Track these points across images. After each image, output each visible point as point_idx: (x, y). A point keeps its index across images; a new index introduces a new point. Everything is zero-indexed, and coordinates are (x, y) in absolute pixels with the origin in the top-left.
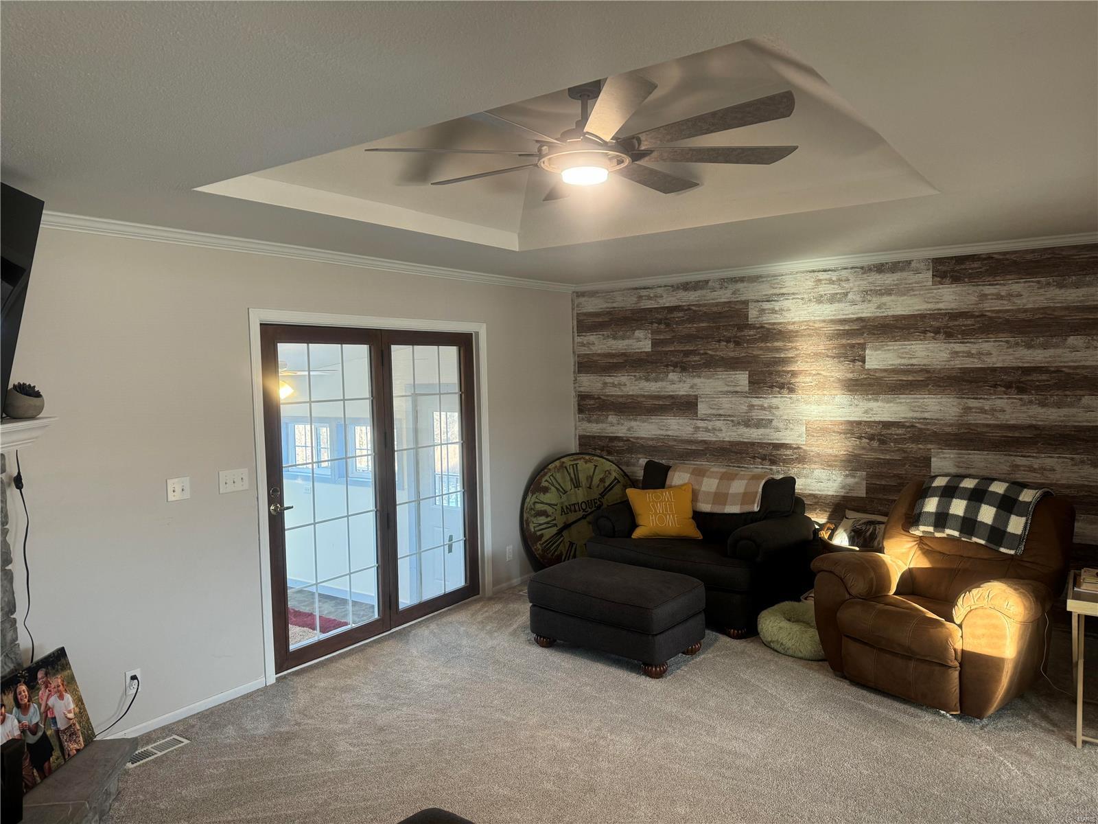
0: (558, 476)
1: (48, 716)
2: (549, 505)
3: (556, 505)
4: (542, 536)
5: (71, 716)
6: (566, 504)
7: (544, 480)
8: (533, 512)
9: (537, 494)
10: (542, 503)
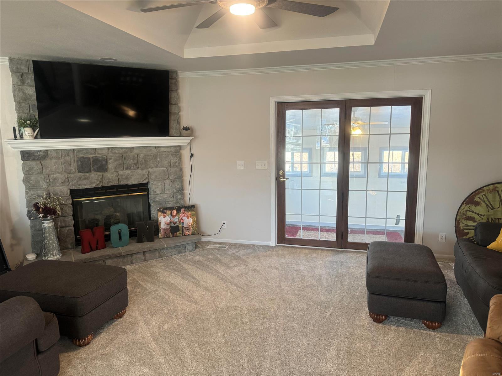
0: (490, 196)
1: (181, 221)
2: (478, 214)
3: (484, 216)
4: (468, 233)
5: (190, 224)
6: (492, 217)
7: (477, 196)
8: (464, 216)
9: (470, 205)
10: (473, 212)
